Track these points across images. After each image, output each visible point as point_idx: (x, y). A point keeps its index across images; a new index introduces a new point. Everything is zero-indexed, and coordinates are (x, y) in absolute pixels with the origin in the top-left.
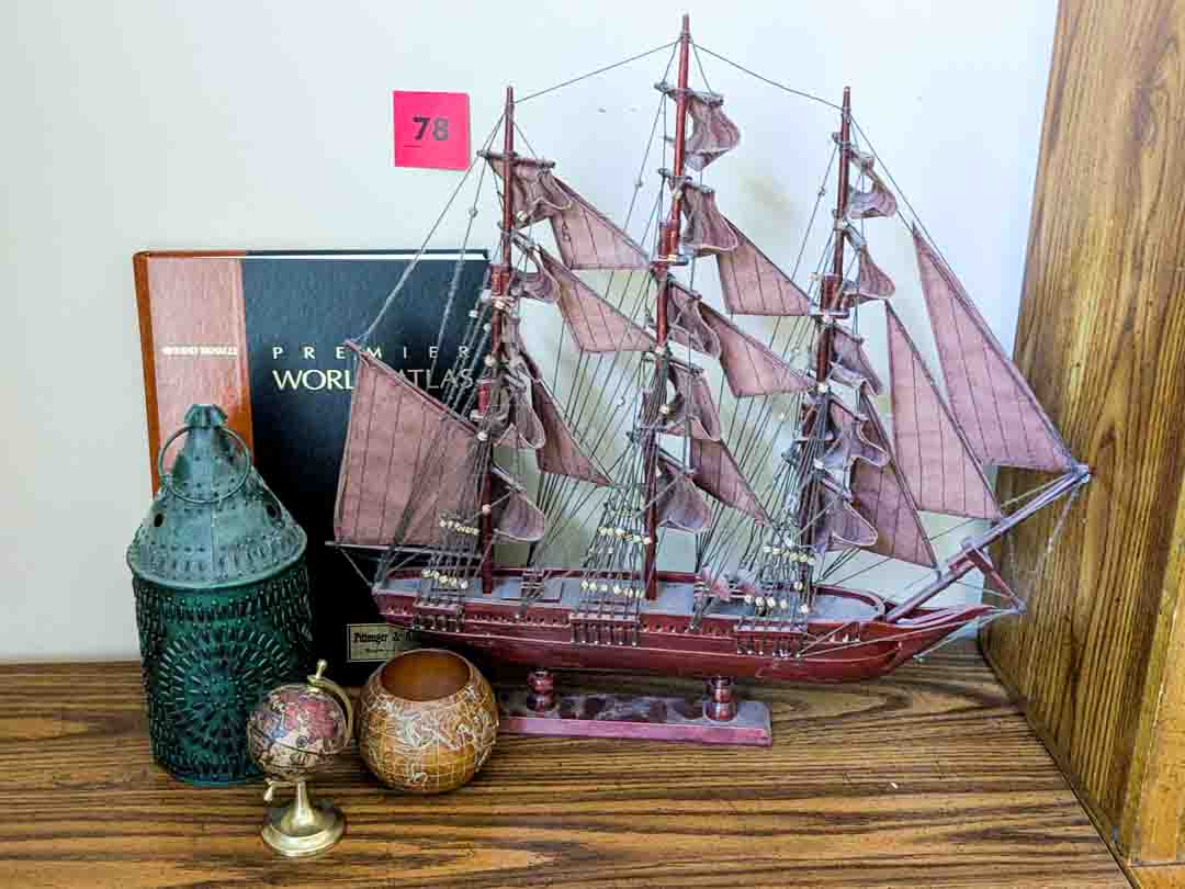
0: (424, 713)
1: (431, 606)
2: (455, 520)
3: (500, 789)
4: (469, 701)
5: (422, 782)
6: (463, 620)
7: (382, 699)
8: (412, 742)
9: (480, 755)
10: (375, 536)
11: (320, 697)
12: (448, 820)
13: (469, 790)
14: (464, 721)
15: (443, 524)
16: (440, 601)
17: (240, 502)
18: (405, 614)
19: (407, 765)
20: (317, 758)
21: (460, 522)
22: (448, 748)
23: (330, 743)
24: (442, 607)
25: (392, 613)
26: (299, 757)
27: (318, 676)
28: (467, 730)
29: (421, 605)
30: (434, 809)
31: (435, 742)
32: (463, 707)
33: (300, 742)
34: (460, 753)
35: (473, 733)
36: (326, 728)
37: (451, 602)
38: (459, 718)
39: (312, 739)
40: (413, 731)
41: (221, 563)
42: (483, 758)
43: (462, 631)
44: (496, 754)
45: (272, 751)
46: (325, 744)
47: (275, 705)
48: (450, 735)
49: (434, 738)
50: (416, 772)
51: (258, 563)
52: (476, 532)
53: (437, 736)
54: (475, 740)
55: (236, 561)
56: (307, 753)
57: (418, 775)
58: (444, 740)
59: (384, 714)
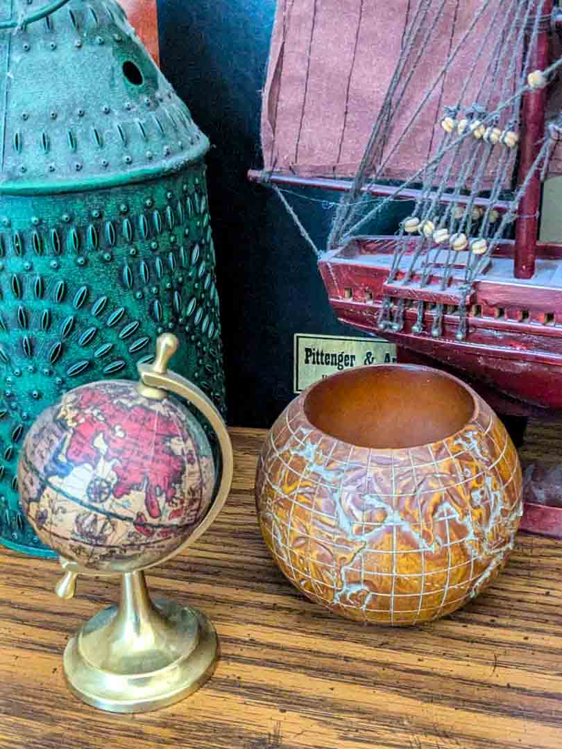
0: (373, 470)
1: (415, 287)
2: (471, 116)
3: (513, 636)
4: (465, 458)
5: (362, 603)
6: (472, 319)
7: (301, 436)
8: (344, 523)
9: (480, 568)
10: (329, 161)
11: (157, 407)
12: (408, 683)
13: (457, 628)
14: (451, 495)
15: (448, 123)
16: (431, 280)
17: (68, 40)
18: (370, 303)
19: (333, 566)
20: (132, 529)
21: (481, 116)
22: (414, 545)
23: (162, 501)
24: (434, 289)
25: (350, 301)
26: (95, 521)
27: (158, 366)
28: (457, 516)
29: (398, 285)
30: (387, 656)
31: (389, 530)
32: (452, 469)
33: (97, 491)
34: (439, 559)
35: (468, 522)
36: (157, 472)
37: (450, 281)
38: (443, 490)
39: (120, 490)
40: (348, 503)
41: (19, 144)
42: (487, 574)
43: (467, 337)
44: (511, 567)
45: (44, 502)
46: (150, 504)
47: (62, 413)
48: (422, 522)
49: (388, 523)
50: (350, 582)
51: (88, 153)
52: (511, 138)
53: (395, 518)
54: (470, 537)
55: (46, 144)
56: (110, 515)
57: (355, 589)
58: (406, 527)
59: (300, 464)
